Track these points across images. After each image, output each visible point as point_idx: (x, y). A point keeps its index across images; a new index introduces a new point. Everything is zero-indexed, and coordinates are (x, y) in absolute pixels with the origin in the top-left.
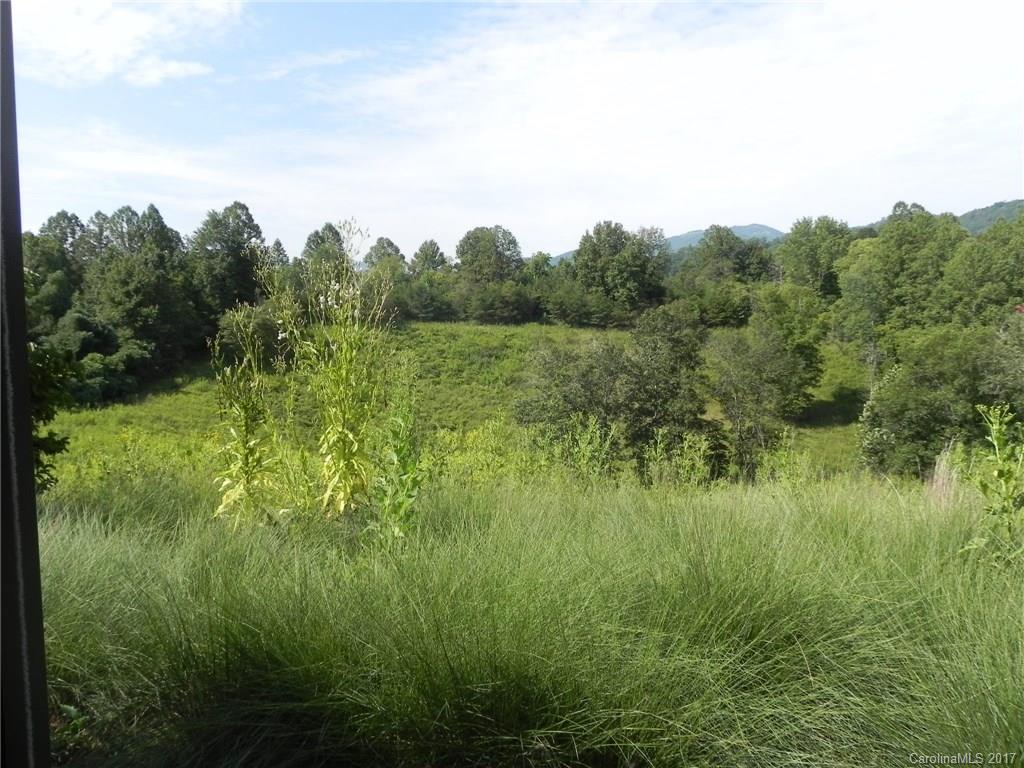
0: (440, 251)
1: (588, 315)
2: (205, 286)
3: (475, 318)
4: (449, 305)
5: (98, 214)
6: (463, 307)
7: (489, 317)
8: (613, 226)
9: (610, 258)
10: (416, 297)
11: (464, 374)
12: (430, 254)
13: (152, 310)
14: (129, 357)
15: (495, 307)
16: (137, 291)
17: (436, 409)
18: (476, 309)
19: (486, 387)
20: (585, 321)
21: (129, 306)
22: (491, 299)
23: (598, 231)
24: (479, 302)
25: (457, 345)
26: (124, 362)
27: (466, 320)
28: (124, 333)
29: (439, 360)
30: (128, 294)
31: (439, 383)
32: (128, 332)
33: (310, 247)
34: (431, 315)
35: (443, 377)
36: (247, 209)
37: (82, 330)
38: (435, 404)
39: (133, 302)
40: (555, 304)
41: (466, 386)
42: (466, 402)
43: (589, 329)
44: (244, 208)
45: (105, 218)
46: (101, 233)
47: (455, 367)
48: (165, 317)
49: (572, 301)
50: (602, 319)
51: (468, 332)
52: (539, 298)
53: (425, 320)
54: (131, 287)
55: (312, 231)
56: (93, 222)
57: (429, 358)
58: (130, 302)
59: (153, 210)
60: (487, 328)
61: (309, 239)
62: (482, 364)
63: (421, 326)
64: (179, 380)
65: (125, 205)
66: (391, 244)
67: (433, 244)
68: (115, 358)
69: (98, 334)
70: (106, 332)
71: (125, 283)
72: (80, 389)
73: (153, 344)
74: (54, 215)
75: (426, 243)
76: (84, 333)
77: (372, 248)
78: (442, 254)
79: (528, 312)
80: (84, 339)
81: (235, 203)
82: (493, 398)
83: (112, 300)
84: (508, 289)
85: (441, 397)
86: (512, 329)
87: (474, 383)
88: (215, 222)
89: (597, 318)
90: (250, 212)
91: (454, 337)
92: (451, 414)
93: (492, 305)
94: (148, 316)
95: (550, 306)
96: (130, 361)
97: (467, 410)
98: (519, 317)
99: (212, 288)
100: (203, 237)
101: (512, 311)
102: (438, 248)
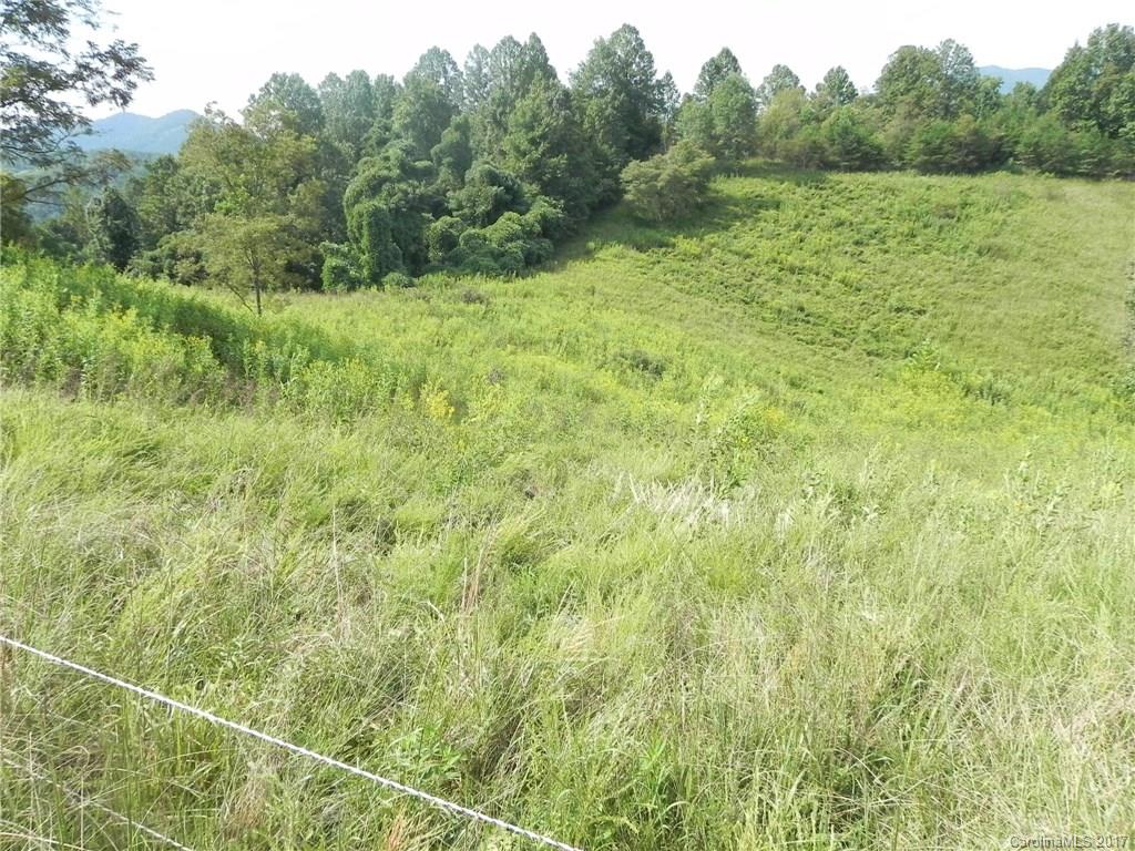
0: (850, 80)
1: (1075, 160)
2: (597, 132)
3: (914, 167)
4: (879, 149)
5: (477, 47)
6: (897, 152)
7: (935, 163)
8: (1120, 29)
9: (1117, 77)
10: (838, 140)
11: (918, 240)
12: (838, 84)
13: (561, 160)
14: (544, 217)
15: (945, 150)
16: (543, 137)
17: (894, 286)
18: (916, 156)
19: (952, 258)
20: (1070, 168)
21: (536, 155)
22: (938, 141)
23: (1094, 41)
24: (922, 145)
25: (900, 203)
26: (539, 223)
27: (901, 169)
28: (529, 188)
29: (880, 223)
30: (533, 142)
31: (886, 252)
32: (535, 188)
33: (704, 79)
34: (857, 163)
35: (892, 243)
36: (637, 33)
37: (493, 185)
38: (890, 279)
39: (541, 150)
40: (1027, 145)
41: (923, 256)
42: (930, 276)
43: (1075, 180)
44: (634, 31)
45: (485, 52)
46: (480, 69)
47: (906, 231)
48: (575, 168)
49: (1052, 141)
50: (1097, 165)
51: (910, 184)
52: (1001, 138)
53: (850, 169)
54: (538, 132)
55: (708, 59)
56: (472, 58)
57: (866, 219)
58: (537, 149)
59: (535, 38)
60: (934, 180)
61: (704, 68)
62: (941, 227)
63: (847, 178)
64: (591, 245)
65: (507, 35)
66: (789, 73)
67: (840, 70)
68: (530, 217)
69: (508, 189)
70: (516, 186)
71: (530, 128)
72: (503, 255)
73: (562, 201)
74: (425, 52)
75: (832, 70)
76: (495, 188)
77: (766, 78)
78: (851, 84)
79: (986, 157)
80: (496, 195)
81: (624, 25)
82: (964, 273)
83: (517, 149)
84: (962, 126)
85: (897, 268)
86: (966, 181)
87: (934, 253)
88: (604, 51)
89: (1088, 164)
90: (641, 36)
91: (892, 191)
92: (914, 293)
93: (940, 147)
94: (556, 167)
95: (1019, 148)
96: (544, 219)
97: (934, 288)
98: (976, 164)
99: (605, 133)
100: (590, 70)
101: (967, 155)
102: (846, 76)
